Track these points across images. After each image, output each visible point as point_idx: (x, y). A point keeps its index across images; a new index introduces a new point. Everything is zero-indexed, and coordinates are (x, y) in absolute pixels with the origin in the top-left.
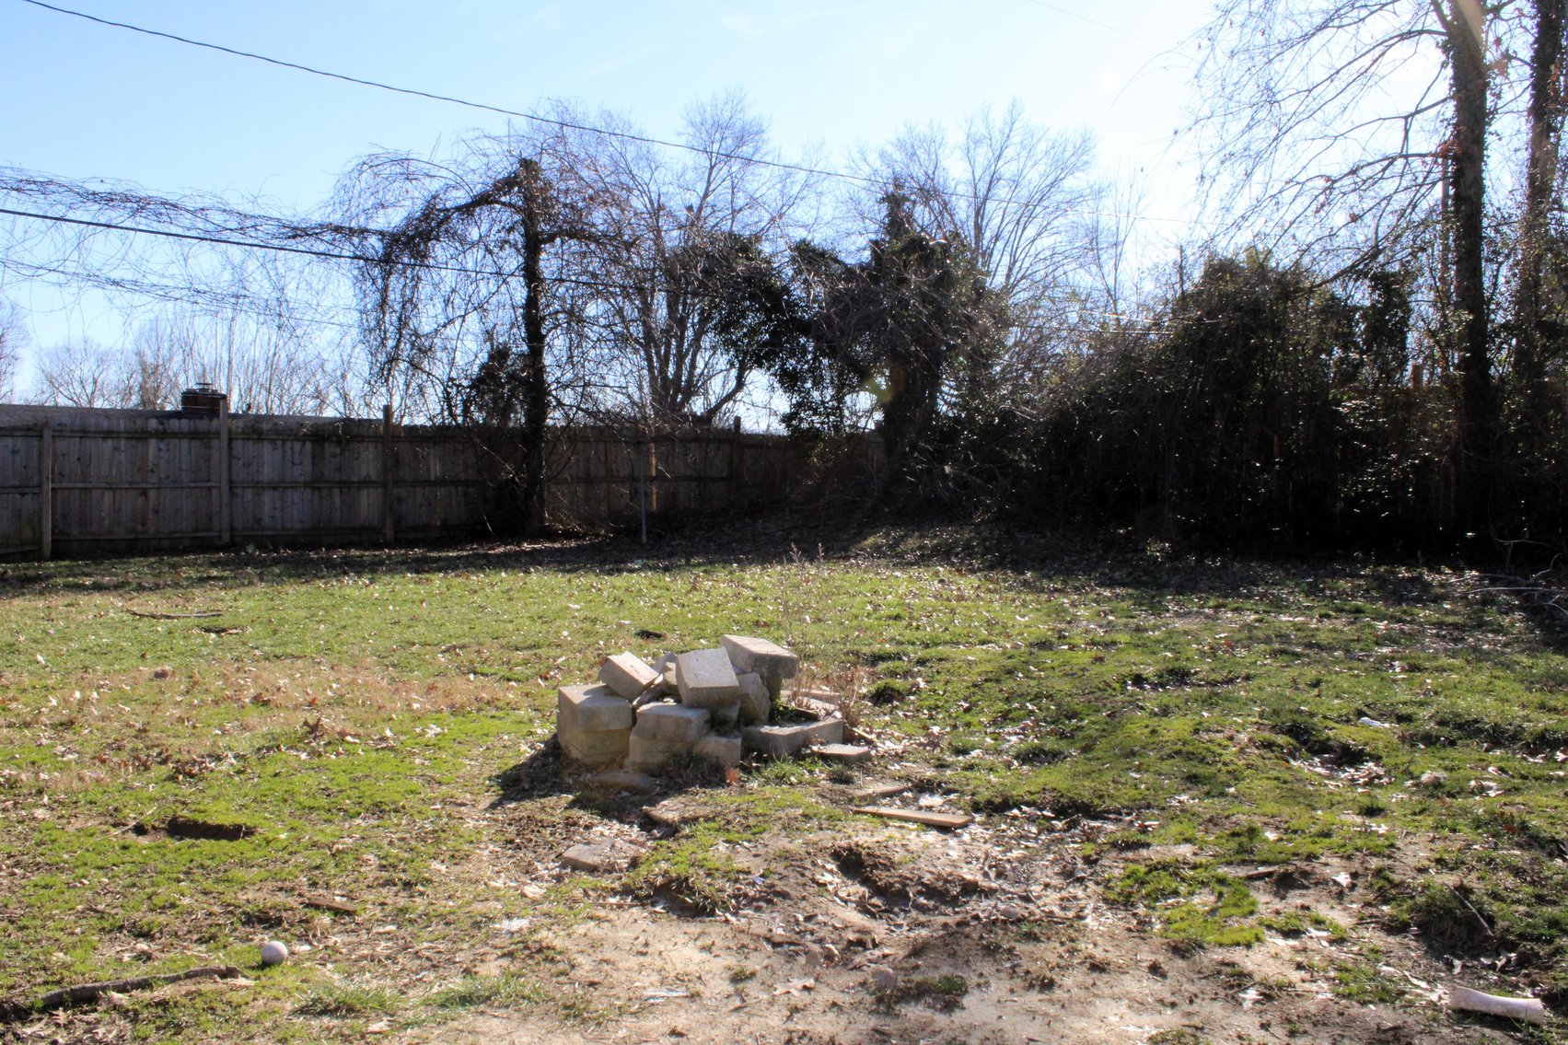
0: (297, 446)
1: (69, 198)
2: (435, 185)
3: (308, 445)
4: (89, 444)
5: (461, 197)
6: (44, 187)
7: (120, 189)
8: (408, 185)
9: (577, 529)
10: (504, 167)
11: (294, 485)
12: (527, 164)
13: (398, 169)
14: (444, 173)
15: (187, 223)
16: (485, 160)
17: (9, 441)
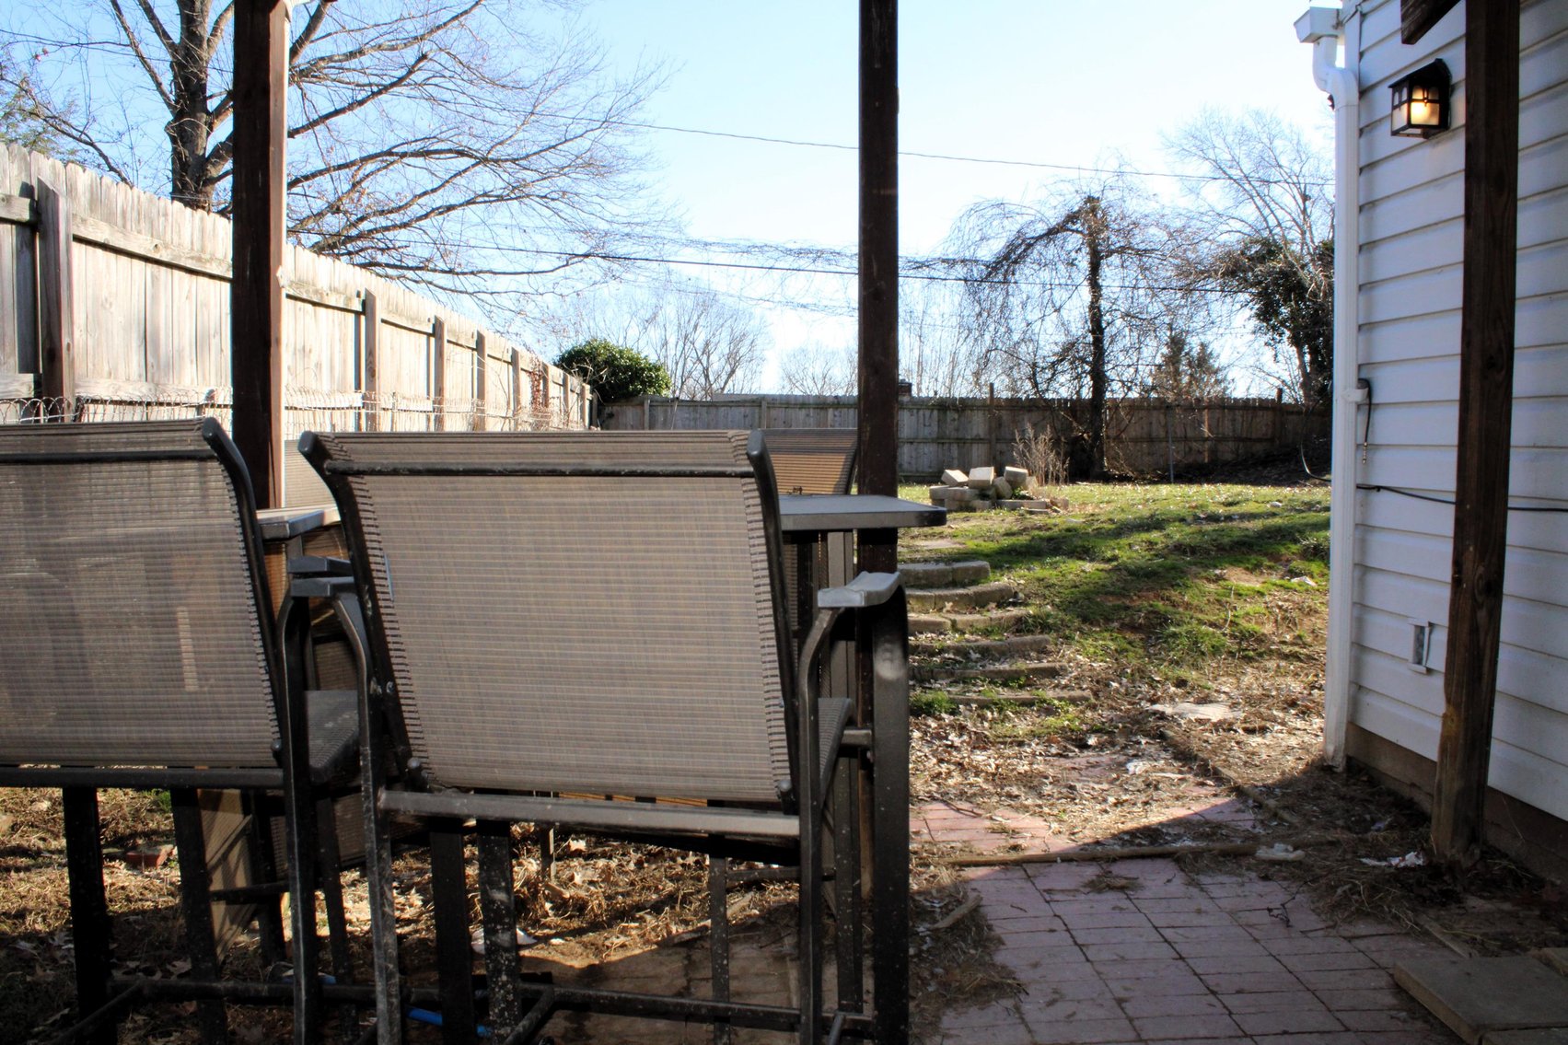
0: (928, 413)
1: (776, 254)
2: (1021, 221)
3: (935, 412)
4: (790, 411)
5: (1041, 229)
6: (762, 249)
7: (805, 246)
8: (1006, 222)
9: (1130, 474)
10: (1076, 203)
11: (925, 441)
12: (1090, 199)
13: (996, 211)
14: (1030, 211)
15: (847, 265)
16: (1061, 199)
17: (742, 409)
